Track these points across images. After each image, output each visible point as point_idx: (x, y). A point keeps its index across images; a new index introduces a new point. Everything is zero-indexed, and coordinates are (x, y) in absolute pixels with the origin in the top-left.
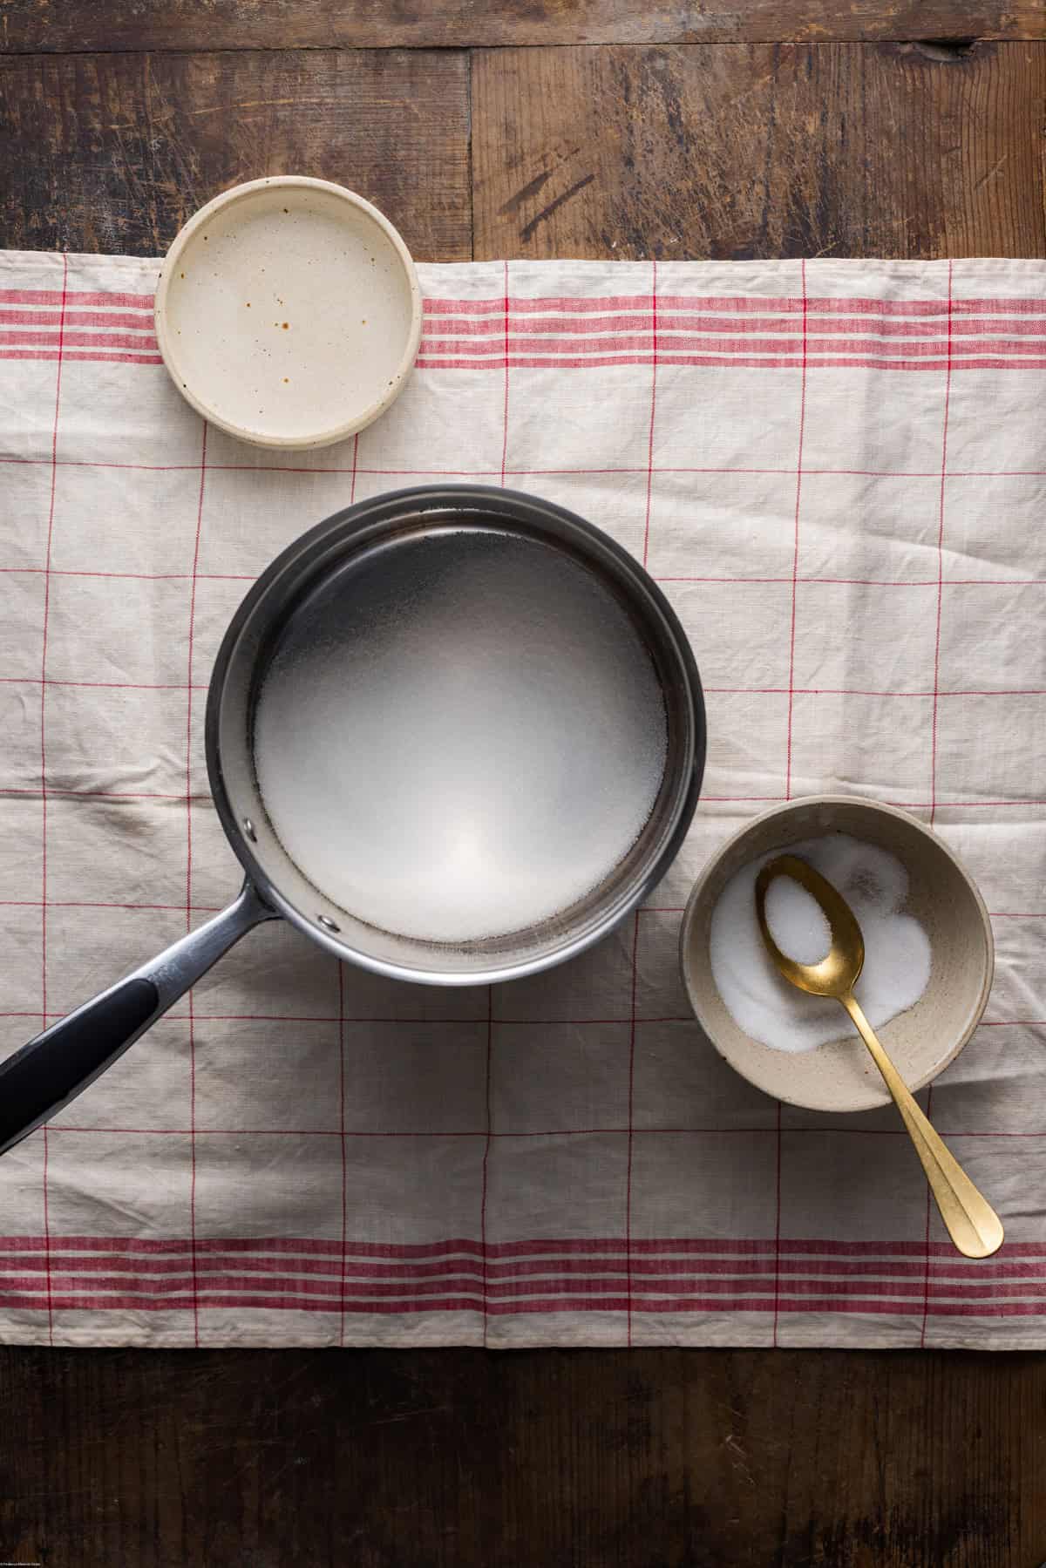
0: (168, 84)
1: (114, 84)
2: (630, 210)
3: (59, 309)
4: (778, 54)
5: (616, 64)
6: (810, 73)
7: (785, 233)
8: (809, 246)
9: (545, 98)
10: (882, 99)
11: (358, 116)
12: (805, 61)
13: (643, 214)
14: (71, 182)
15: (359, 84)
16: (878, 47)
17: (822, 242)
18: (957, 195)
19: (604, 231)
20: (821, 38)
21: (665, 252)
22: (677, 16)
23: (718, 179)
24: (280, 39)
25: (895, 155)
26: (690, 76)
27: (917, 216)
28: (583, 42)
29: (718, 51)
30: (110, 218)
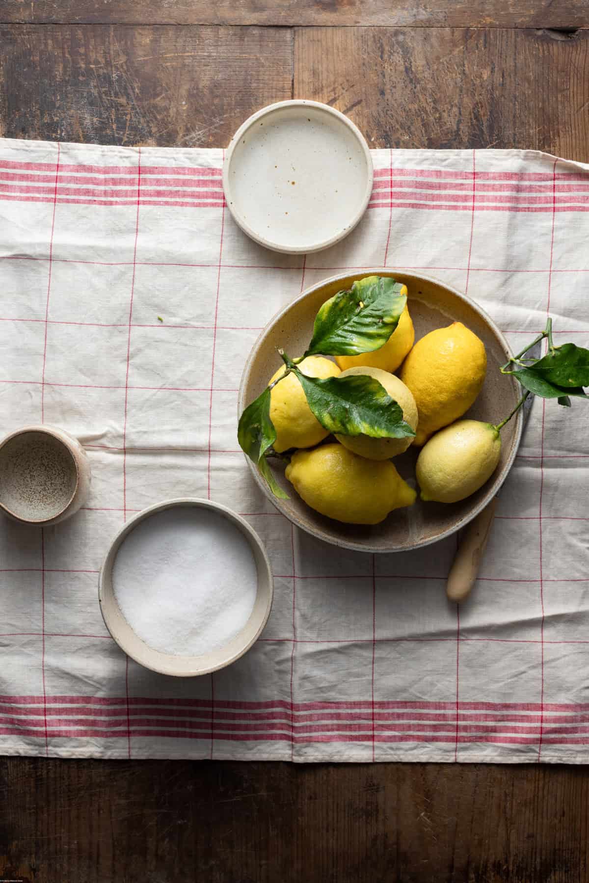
0: (123, 43)
1: (92, 42)
2: (382, 120)
3: (54, 174)
4: (467, 34)
5: (376, 37)
6: (485, 45)
7: (469, 134)
8: (483, 143)
9: (335, 56)
10: (525, 62)
11: (230, 64)
12: (483, 38)
13: (390, 123)
14: (67, 97)
15: (231, 45)
16: (523, 32)
17: (490, 140)
18: (566, 116)
19: (367, 131)
20: (492, 26)
21: (401, 144)
22: (411, 11)
23: (432, 104)
24: (187, 19)
25: (532, 92)
26: (418, 46)
27: (544, 127)
28: (358, 25)
29: (434, 31)
30: (89, 118)
